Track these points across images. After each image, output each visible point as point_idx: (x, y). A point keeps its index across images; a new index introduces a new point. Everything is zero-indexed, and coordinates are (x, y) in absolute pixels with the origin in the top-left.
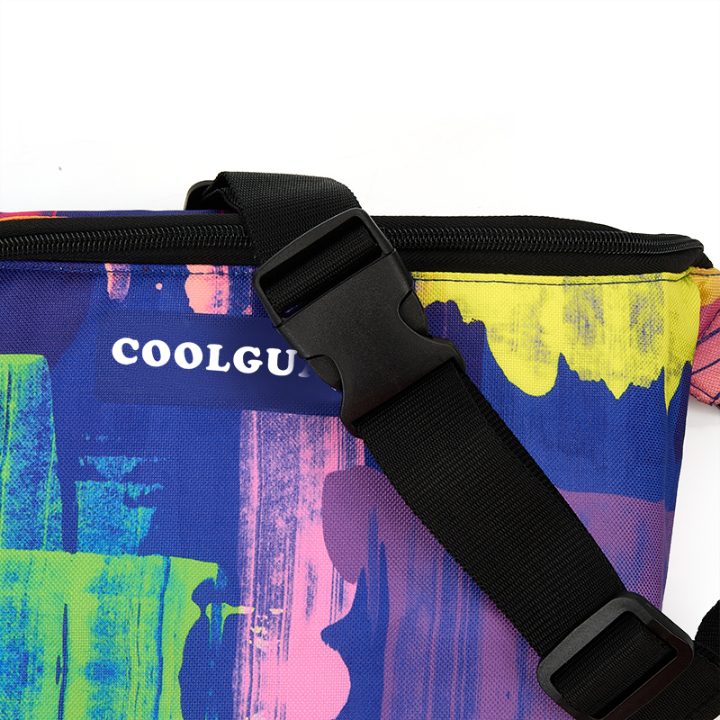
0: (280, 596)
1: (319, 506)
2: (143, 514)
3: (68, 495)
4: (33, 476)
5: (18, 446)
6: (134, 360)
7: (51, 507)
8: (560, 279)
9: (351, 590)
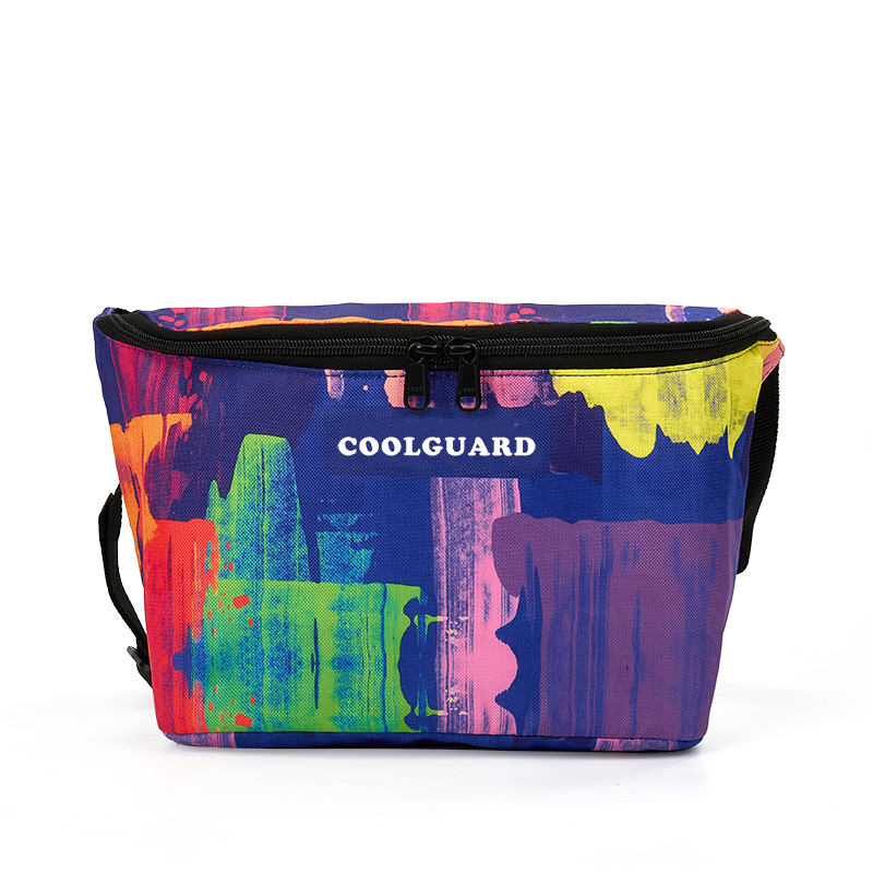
0: (465, 607)
1: (490, 542)
2: (365, 554)
3: (311, 542)
4: (285, 529)
5: (272, 508)
6: (354, 452)
7: (300, 551)
9: (515, 601)
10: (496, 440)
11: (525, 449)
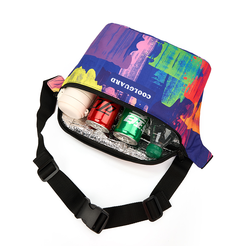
0: (141, 57)
1: (130, 66)
2: (156, 75)
3: (166, 82)
4: (169, 87)
5: (170, 92)
6: (148, 95)
7: (169, 82)
8: (80, 84)
9: (131, 54)
10: (118, 84)
11: (113, 80)
